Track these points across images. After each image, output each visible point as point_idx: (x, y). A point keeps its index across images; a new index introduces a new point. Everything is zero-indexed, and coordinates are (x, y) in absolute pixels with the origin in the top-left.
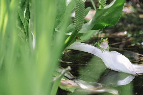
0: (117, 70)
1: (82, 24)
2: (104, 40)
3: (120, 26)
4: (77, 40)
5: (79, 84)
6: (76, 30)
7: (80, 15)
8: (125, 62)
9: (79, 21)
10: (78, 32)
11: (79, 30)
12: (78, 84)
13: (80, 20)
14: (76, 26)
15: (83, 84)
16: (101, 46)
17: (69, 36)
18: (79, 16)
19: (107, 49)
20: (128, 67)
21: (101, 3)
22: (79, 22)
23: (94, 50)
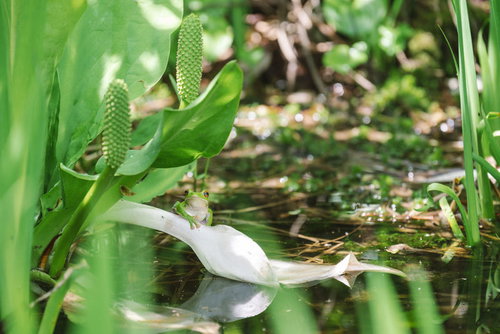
0: (231, 275)
1: (125, 150)
2: (195, 195)
3: (275, 163)
4: (125, 196)
5: (123, 311)
6: (110, 167)
7: (118, 126)
8: (250, 254)
9: (115, 141)
10: (114, 170)
11: (117, 167)
12: (119, 312)
13: (119, 138)
14: (108, 155)
15: (135, 310)
16: (189, 213)
17: (93, 182)
18: (114, 129)
19: (205, 219)
20: (258, 268)
21: (183, 95)
22: (115, 144)
23: (169, 223)
